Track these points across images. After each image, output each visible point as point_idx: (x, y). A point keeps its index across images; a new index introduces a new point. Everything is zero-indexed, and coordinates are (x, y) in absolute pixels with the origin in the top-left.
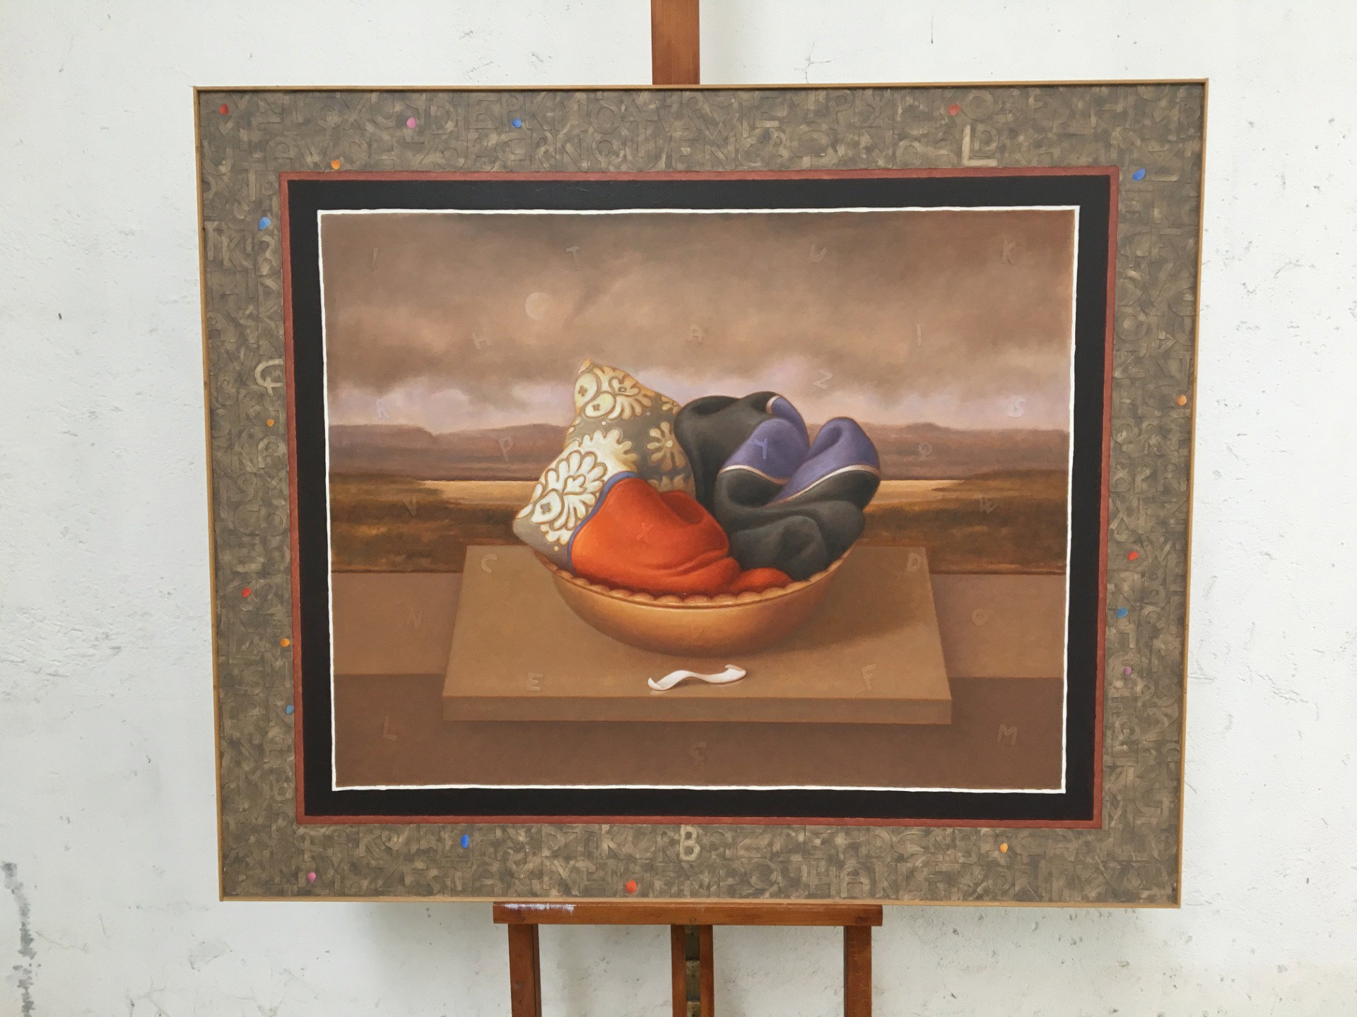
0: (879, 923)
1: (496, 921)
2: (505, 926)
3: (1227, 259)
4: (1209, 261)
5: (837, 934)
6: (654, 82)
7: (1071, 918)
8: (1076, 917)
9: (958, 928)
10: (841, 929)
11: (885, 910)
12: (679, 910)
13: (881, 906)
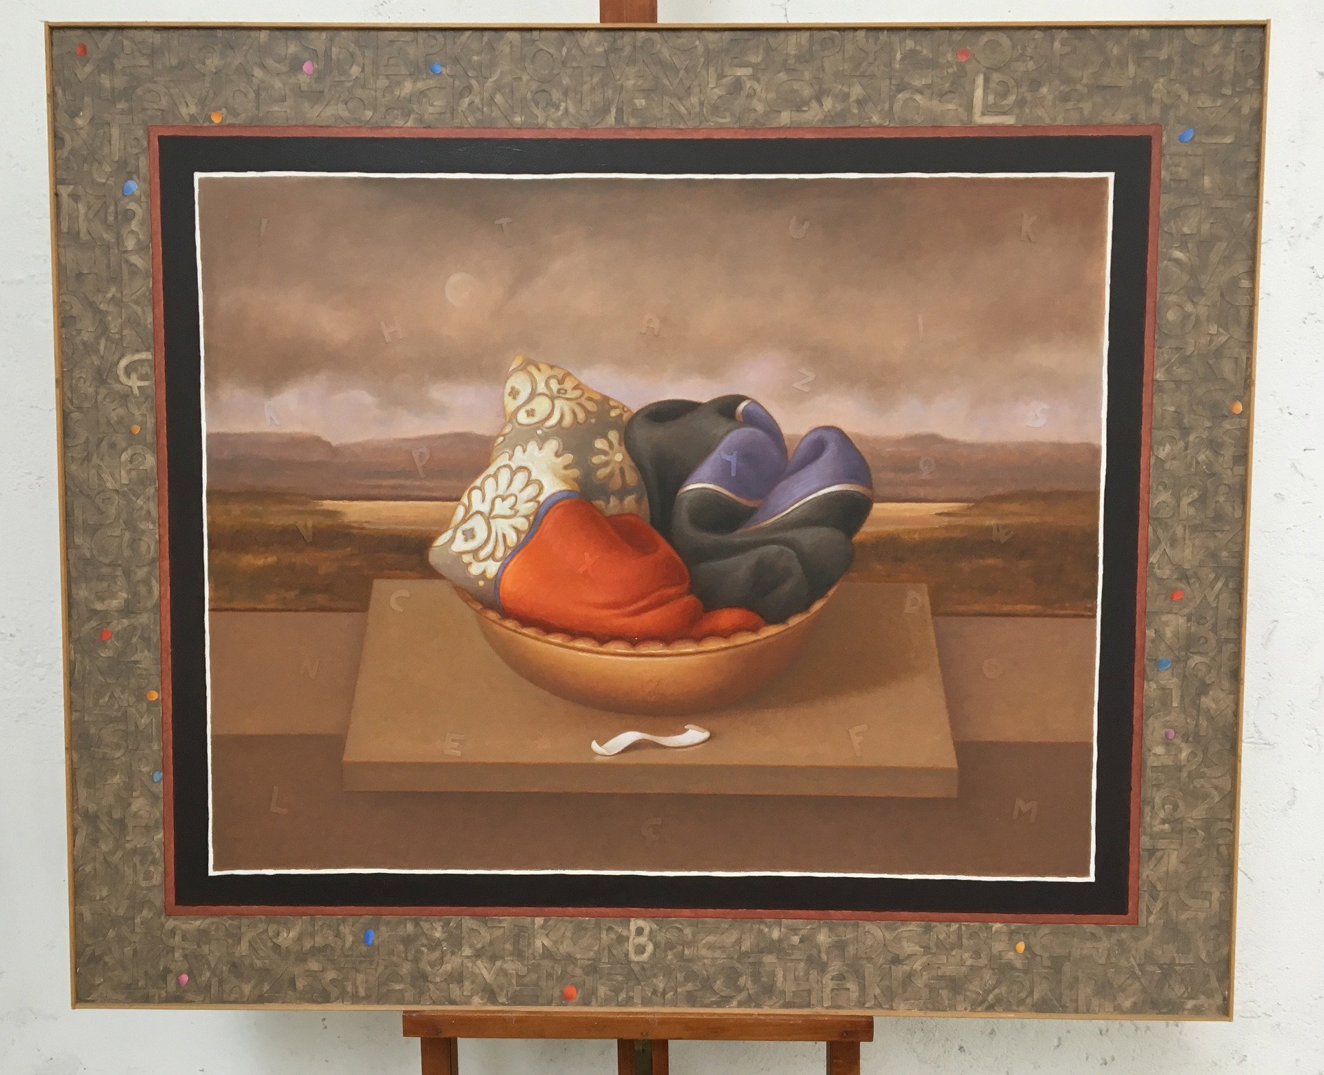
0: (870, 1039)
1: (406, 1033)
2: (416, 1042)
3: (1293, 237)
4: (1270, 240)
5: (819, 1049)
6: (602, 20)
7: (1101, 1033)
8: (1107, 1031)
9: (963, 1045)
10: (824, 1044)
11: (876, 1021)
12: (626, 1022)
13: (871, 1017)
